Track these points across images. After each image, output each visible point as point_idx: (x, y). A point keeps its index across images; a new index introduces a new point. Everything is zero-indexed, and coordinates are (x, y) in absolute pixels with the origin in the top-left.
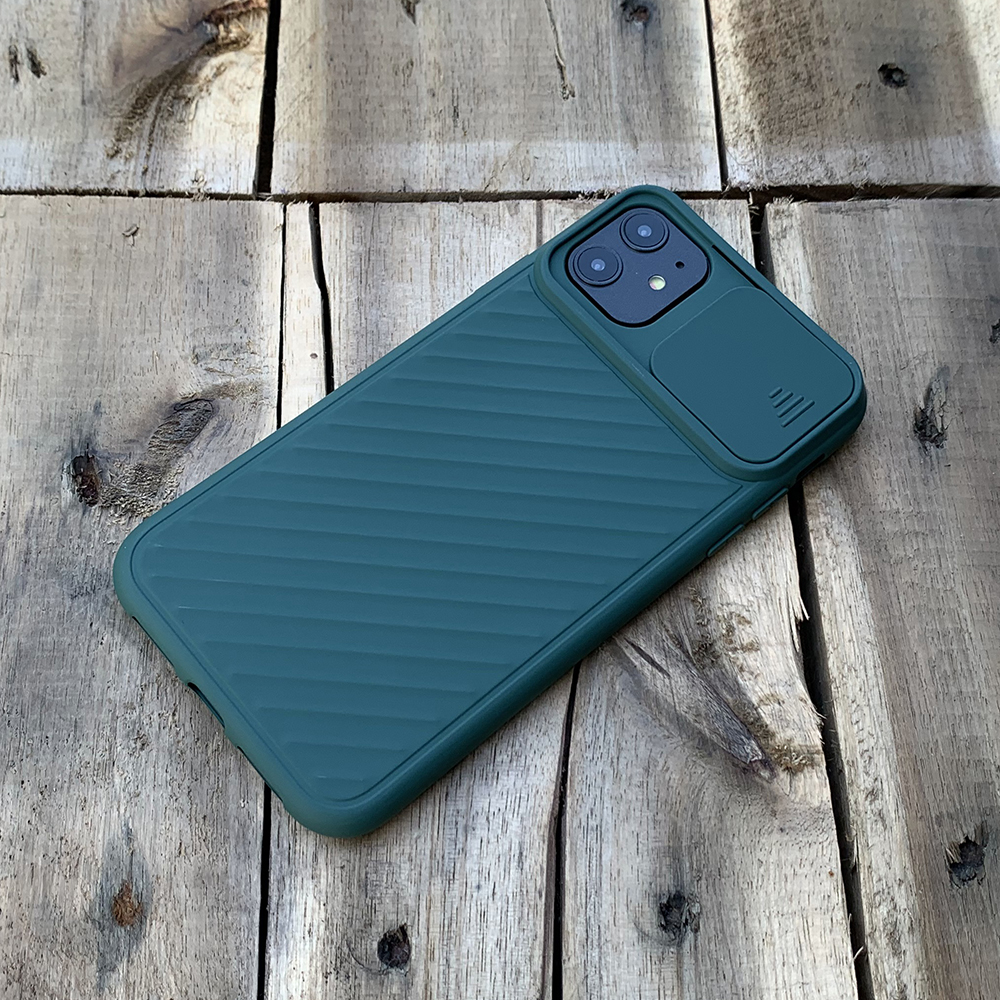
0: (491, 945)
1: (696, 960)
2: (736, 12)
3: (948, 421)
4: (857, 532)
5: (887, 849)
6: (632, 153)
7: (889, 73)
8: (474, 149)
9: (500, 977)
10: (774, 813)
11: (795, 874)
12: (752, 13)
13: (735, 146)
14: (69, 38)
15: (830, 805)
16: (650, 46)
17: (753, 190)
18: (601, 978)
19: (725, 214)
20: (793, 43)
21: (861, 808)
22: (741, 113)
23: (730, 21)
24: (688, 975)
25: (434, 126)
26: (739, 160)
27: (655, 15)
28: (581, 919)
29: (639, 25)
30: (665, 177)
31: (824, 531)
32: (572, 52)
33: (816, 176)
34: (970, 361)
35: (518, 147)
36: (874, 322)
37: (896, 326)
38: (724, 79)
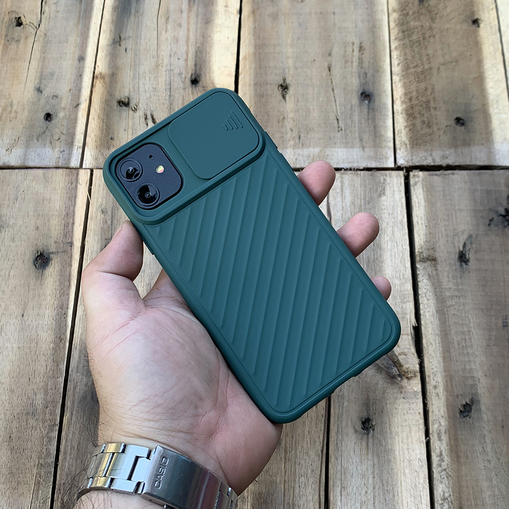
0: (306, 432)
1: (373, 440)
2: (403, 96)
3: (471, 256)
4: (436, 295)
5: (439, 405)
6: (362, 152)
7: (459, 121)
8: (306, 151)
9: (309, 442)
10: (401, 392)
11: (407, 413)
12: (409, 97)
13: (400, 149)
14: (165, 109)
15: (420, 390)
16: (371, 111)
17: (405, 167)
18: (342, 444)
19: (395, 176)
20: (423, 109)
21: (431, 392)
22: (403, 137)
23: (400, 100)
24: (370, 445)
25: (292, 143)
26: (401, 155)
27: (373, 98)
28: (336, 425)
29: (367, 102)
30: (374, 162)
31: (424, 295)
32: (342, 113)
33: (429, 162)
34: (480, 233)
35: (321, 151)
36: (447, 218)
37: (454, 219)
38: (397, 123)
